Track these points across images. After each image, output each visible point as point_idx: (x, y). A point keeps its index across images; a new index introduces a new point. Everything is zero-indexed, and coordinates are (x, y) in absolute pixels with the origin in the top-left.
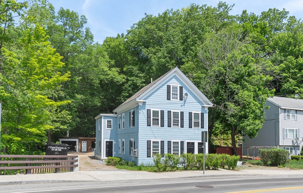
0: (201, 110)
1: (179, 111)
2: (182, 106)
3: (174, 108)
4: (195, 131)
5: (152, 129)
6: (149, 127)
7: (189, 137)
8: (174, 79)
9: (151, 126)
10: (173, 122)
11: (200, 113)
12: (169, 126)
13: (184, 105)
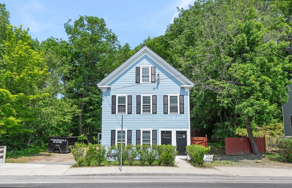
0: (179, 92)
1: (151, 95)
2: (154, 89)
3: (145, 92)
4: (172, 117)
5: (117, 117)
6: (114, 115)
7: (164, 124)
8: (144, 60)
9: (116, 113)
10: (143, 108)
11: (178, 95)
12: (138, 112)
13: (157, 88)
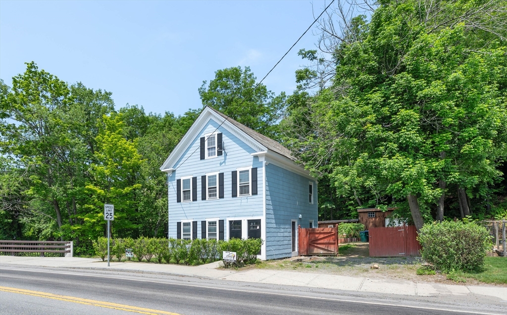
0: (252, 163)
1: (217, 174)
2: (221, 164)
3: (210, 170)
4: (243, 201)
5: (183, 206)
6: (179, 204)
7: (232, 212)
8: (210, 126)
9: (182, 202)
10: (209, 192)
11: (250, 168)
12: (204, 198)
13: (224, 162)
